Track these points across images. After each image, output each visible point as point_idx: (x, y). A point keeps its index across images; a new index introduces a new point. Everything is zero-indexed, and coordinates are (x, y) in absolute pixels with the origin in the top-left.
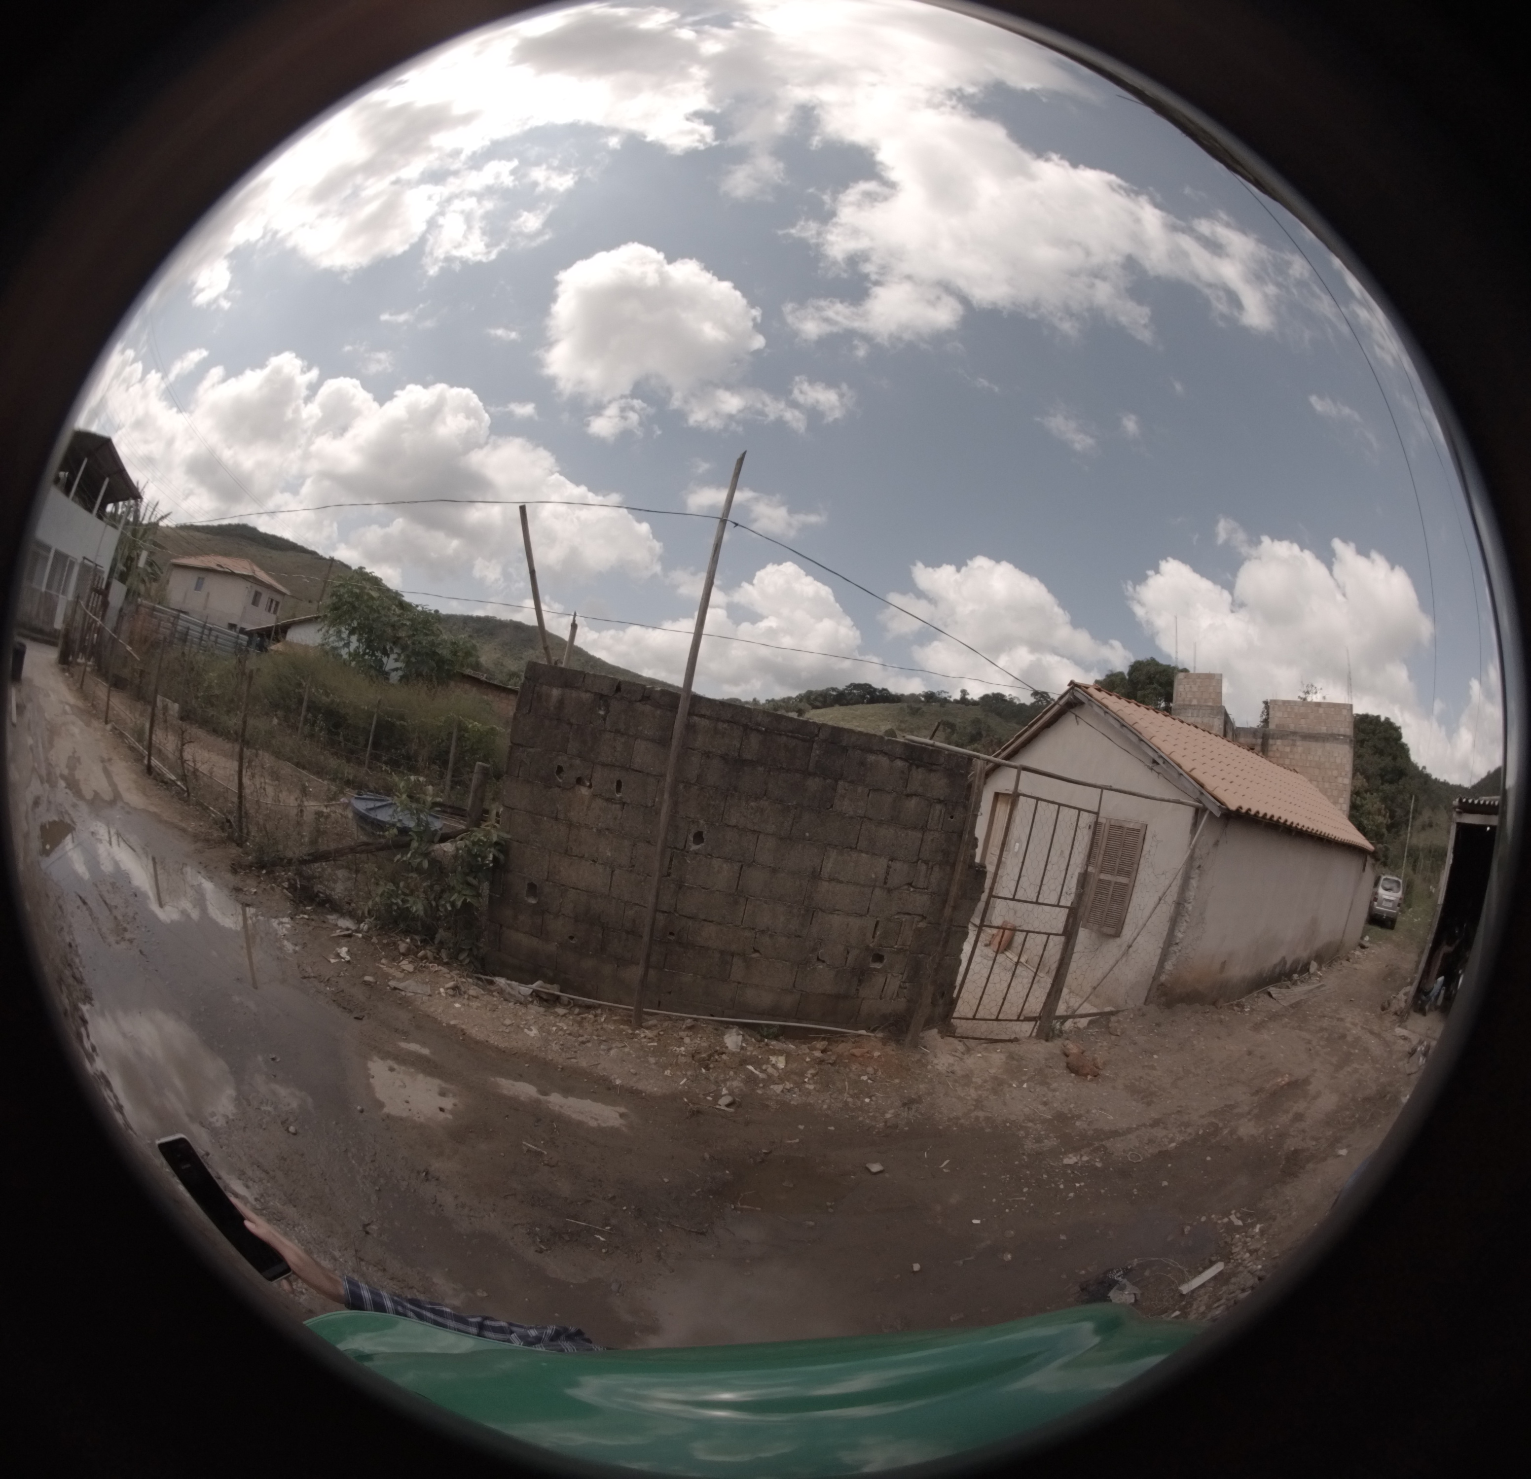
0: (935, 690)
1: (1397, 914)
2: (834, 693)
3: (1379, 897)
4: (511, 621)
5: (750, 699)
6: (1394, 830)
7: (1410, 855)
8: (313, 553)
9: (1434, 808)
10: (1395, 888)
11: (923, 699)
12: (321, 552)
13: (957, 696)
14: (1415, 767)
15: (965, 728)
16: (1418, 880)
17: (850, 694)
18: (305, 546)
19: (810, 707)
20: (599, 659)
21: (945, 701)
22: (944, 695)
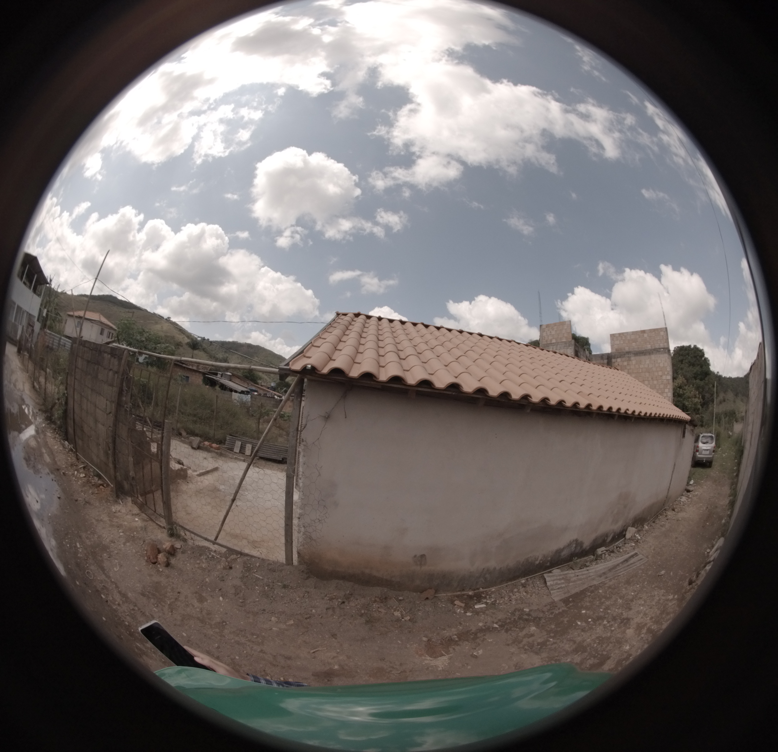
1: (713, 457)
3: (699, 449)
4: (246, 343)
6: (705, 406)
7: (716, 418)
8: (145, 310)
9: (725, 392)
10: (711, 440)
12: (149, 310)
14: (714, 373)
16: (722, 430)
18: (141, 307)
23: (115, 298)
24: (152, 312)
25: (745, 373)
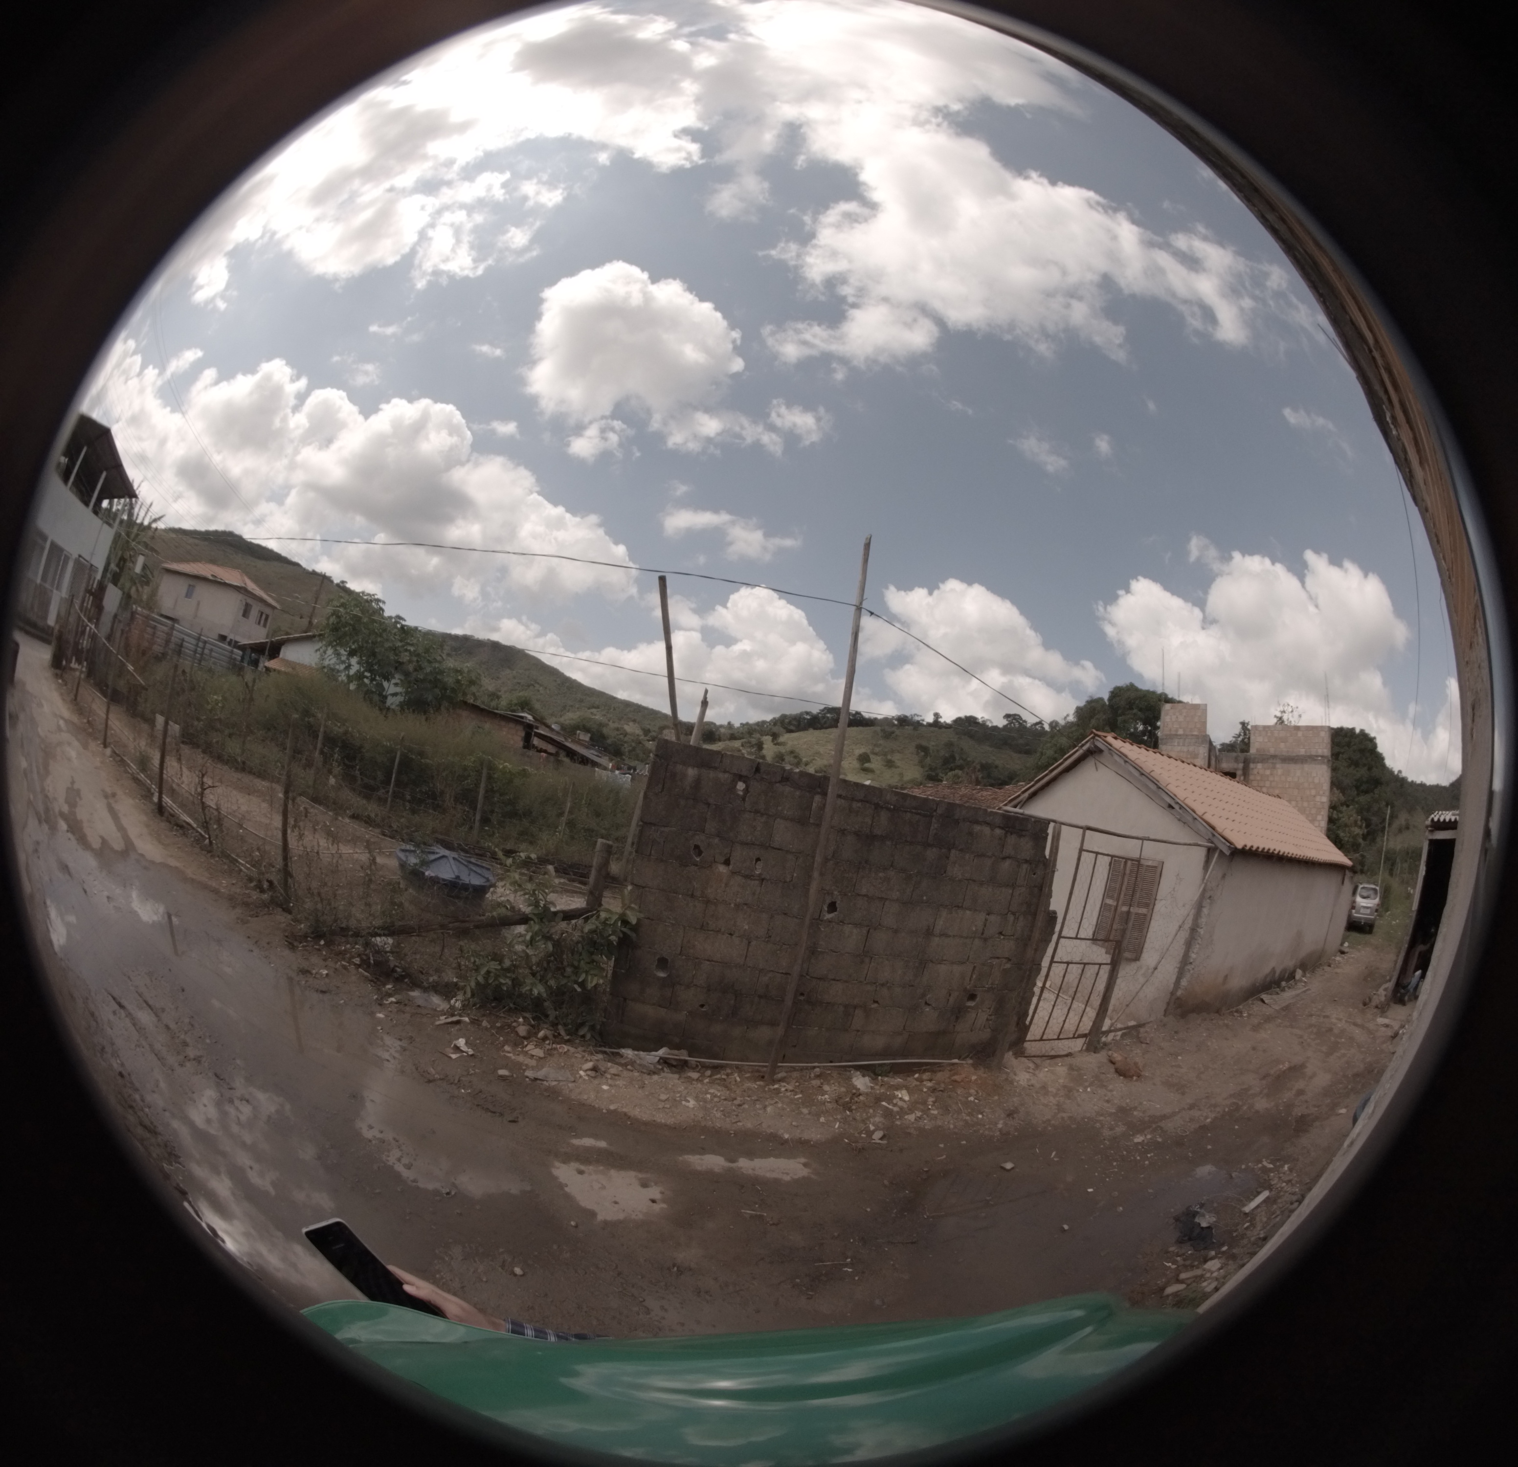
0: (908, 714)
1: (1375, 919)
2: (808, 717)
3: (1357, 905)
4: (489, 640)
5: (725, 723)
6: (1370, 839)
7: (1387, 859)
8: (297, 565)
9: (1411, 810)
10: (1372, 896)
11: (896, 722)
12: (304, 564)
13: (930, 719)
14: (1391, 772)
15: (938, 751)
16: (1395, 883)
17: (824, 717)
18: (289, 557)
19: (784, 731)
20: (575, 681)
21: (918, 724)
22: (917, 718)
23: (240, 538)
24: (310, 569)
25: (1453, 778)
